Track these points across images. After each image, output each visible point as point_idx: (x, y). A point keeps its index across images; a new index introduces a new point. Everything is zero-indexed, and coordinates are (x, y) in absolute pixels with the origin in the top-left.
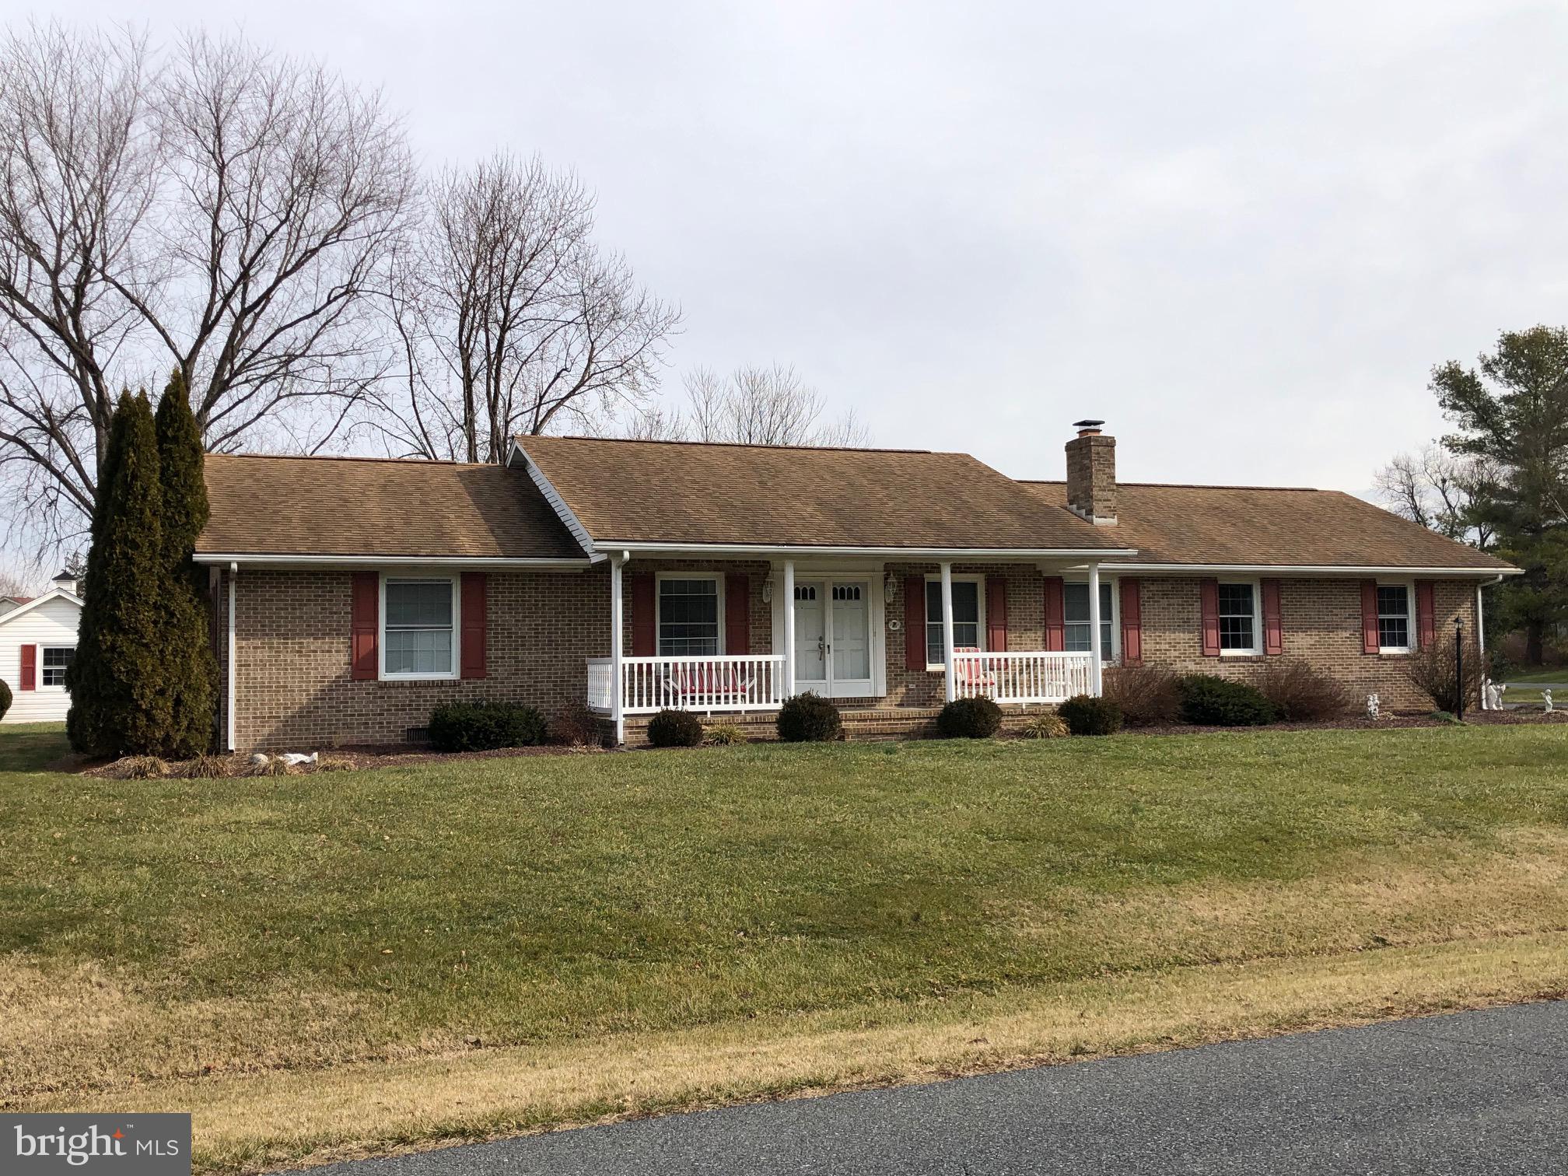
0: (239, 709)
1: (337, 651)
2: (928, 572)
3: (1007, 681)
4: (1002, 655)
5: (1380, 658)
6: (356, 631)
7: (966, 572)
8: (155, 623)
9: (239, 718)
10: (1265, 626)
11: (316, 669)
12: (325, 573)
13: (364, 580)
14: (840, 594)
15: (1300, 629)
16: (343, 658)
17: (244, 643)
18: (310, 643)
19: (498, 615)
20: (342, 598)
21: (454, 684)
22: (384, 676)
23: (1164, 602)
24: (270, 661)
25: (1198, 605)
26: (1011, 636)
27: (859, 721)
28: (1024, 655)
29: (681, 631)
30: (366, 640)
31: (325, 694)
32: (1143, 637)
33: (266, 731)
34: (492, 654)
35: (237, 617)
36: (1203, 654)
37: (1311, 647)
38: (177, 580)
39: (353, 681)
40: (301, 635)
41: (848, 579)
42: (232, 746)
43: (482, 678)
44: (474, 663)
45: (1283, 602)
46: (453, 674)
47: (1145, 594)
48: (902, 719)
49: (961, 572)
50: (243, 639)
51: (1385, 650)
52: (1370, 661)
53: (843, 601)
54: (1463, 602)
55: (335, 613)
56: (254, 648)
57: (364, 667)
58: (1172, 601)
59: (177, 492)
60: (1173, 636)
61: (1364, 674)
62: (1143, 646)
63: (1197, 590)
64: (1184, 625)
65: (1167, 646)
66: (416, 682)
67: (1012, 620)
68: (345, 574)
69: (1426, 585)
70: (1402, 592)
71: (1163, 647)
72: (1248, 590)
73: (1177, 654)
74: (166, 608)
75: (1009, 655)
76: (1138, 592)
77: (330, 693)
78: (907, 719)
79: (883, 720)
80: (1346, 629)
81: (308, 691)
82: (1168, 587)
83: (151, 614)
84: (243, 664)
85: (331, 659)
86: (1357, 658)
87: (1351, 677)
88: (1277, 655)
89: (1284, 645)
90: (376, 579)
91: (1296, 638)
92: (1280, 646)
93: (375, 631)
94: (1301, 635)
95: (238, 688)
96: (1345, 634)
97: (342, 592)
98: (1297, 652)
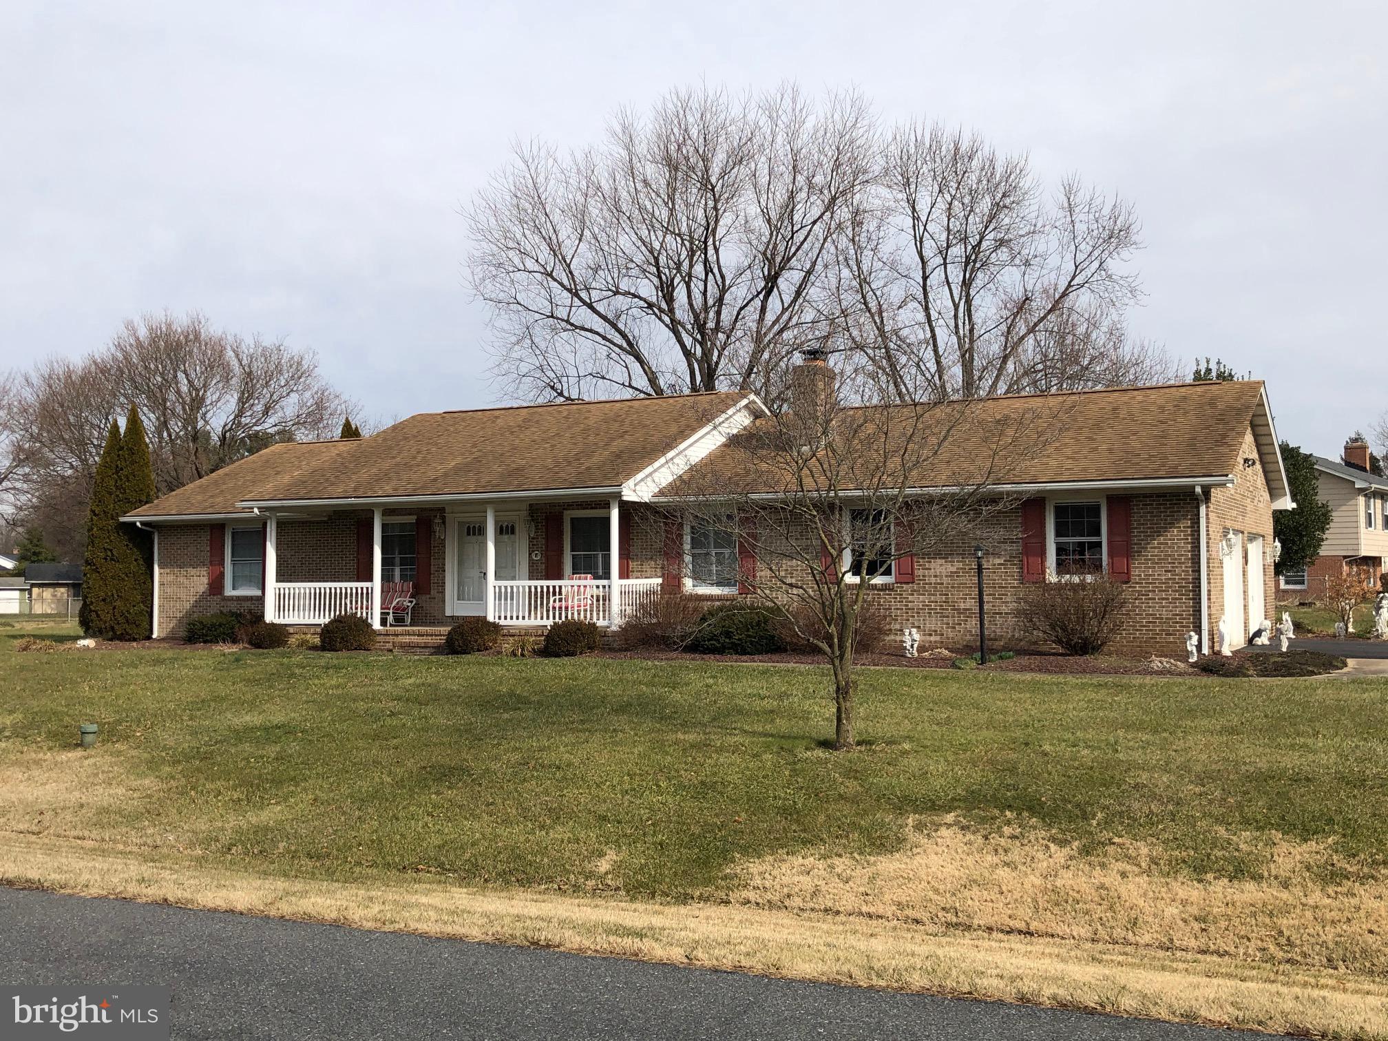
0: (159, 612)
1: (203, 576)
5: (1046, 587)
6: (212, 563)
7: (596, 508)
9: (158, 617)
10: (896, 552)
11: (193, 587)
12: (198, 526)
13: (216, 530)
15: (942, 555)
16: (206, 580)
17: (162, 571)
18: (192, 571)
20: (205, 543)
21: (258, 598)
22: (229, 592)
23: (782, 530)
24: (174, 582)
25: (817, 532)
26: (633, 564)
30: (217, 570)
31: (197, 603)
32: (758, 564)
33: (171, 625)
35: (158, 555)
36: (821, 581)
37: (951, 575)
39: (212, 595)
40: (187, 565)
42: (155, 635)
45: (917, 526)
46: (260, 593)
47: (761, 523)
49: (592, 508)
50: (162, 568)
51: (1054, 579)
54: (1178, 520)
55: (202, 552)
56: (167, 574)
57: (216, 586)
58: (789, 529)
60: (790, 563)
61: (1023, 606)
62: (758, 573)
63: (817, 517)
64: (803, 553)
65: (783, 573)
66: (239, 597)
67: (634, 549)
68: (205, 526)
69: (1122, 502)
70: (1095, 510)
71: (780, 573)
73: (793, 580)
76: (755, 520)
77: (200, 602)
80: (999, 556)
81: (190, 601)
82: (786, 514)
84: (162, 584)
85: (199, 581)
86: (1014, 587)
87: (1004, 609)
88: (908, 583)
89: (919, 572)
90: (224, 528)
91: (933, 565)
92: (912, 574)
93: (222, 563)
94: (939, 561)
95: (159, 598)
96: (998, 561)
97: (205, 537)
98: (933, 580)
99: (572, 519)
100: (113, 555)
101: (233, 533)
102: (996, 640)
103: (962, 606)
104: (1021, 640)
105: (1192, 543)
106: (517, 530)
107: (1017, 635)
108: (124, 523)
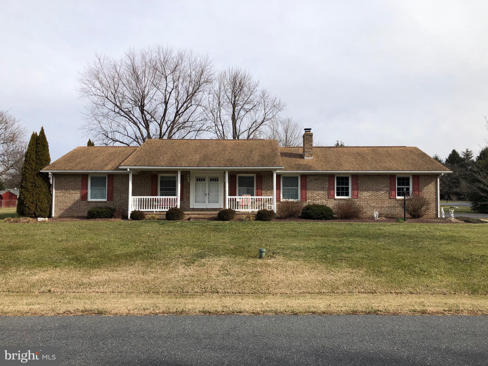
0: (55, 207)
1: (78, 194)
2: (237, 174)
3: (261, 205)
4: (260, 197)
5: (396, 200)
6: (82, 189)
8: (32, 186)
9: (55, 209)
10: (353, 189)
11: (73, 198)
12: (75, 175)
13: (84, 177)
14: (212, 180)
15: (365, 190)
16: (79, 195)
17: (57, 191)
18: (71, 191)
19: (116, 185)
20: (79, 181)
21: (105, 202)
22: (89, 199)
23: (315, 182)
24: (62, 196)
25: (327, 183)
26: (263, 192)
27: (198, 215)
28: (267, 197)
29: (166, 190)
30: (85, 191)
31: (75, 204)
32: (307, 192)
33: (61, 212)
34: (115, 195)
35: (55, 185)
36: (328, 198)
37: (369, 196)
38: (38, 176)
39: (81, 201)
40: (69, 190)
41: (214, 176)
42: (53, 216)
43: (112, 201)
44: (110, 198)
45: (359, 182)
46: (105, 200)
47: (308, 180)
48: (211, 214)
49: (248, 173)
50: (57, 190)
51: (398, 198)
52: (393, 201)
53: (213, 182)
54: (432, 182)
55: (77, 184)
56: (59, 192)
57: (84, 197)
58: (318, 182)
59: (39, 156)
60: (318, 192)
61: (390, 205)
62: (307, 195)
63: (327, 178)
64: (323, 189)
65: (316, 195)
66: (96, 201)
67: (264, 187)
68: (80, 175)
69: (416, 177)
70: (408, 179)
71: (314, 195)
72: (347, 179)
73: (319, 197)
74: (35, 183)
75: (262, 197)
76: (306, 179)
77: (76, 203)
78: (212, 214)
79: (205, 214)
80: (383, 191)
81: (71, 203)
82: (316, 177)
83: (31, 185)
84: (56, 196)
85: (76, 195)
86: (387, 200)
87: (384, 206)
88: (356, 198)
89: (359, 195)
90: (88, 176)
91: (363, 193)
92: (357, 196)
93: (87, 189)
94: (365, 192)
95: (55, 202)
96: (383, 192)
97: (79, 180)
98: (364, 198)
99: (239, 177)
100: (36, 185)
101: (91, 178)
102: (382, 214)
103: (372, 205)
104: (389, 215)
105: (435, 188)
106: (219, 180)
107: (388, 213)
108: (42, 173)
